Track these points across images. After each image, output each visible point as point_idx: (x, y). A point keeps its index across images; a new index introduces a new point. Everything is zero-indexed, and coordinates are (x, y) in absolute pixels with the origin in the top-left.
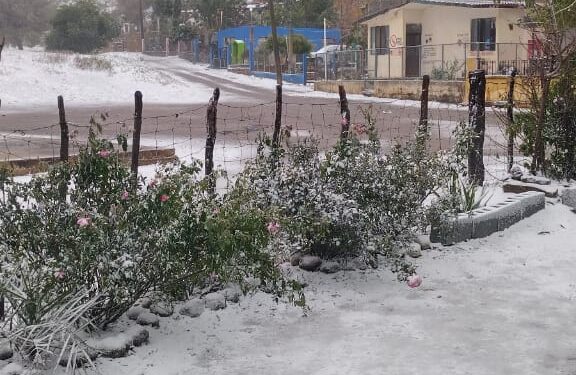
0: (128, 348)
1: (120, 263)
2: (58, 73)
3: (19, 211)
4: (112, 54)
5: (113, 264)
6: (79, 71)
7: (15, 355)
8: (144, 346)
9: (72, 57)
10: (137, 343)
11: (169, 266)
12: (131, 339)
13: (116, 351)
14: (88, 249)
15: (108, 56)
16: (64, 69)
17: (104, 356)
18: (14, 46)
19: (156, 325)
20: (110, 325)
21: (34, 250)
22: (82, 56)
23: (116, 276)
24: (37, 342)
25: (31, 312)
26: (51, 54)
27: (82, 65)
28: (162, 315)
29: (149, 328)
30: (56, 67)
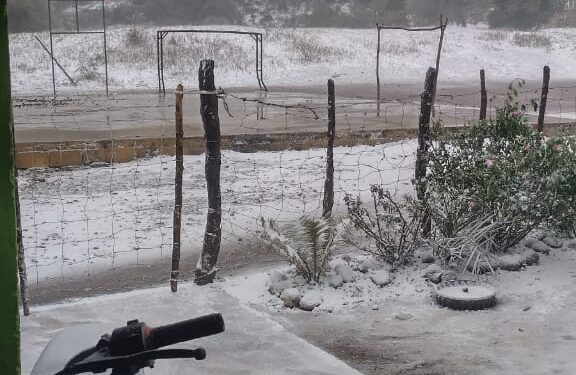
0: (521, 265)
1: (517, 198)
2: (496, 49)
3: (446, 155)
4: (552, 30)
5: (512, 198)
6: (517, 48)
7: (437, 261)
8: (534, 267)
9: (511, 35)
10: (529, 263)
11: (555, 203)
12: (524, 258)
13: (512, 266)
14: (493, 184)
15: (548, 32)
16: (503, 47)
17: (502, 268)
18: (458, 24)
19: (546, 252)
20: (510, 249)
21: (455, 187)
22: (521, 33)
23: (514, 207)
24: (452, 250)
25: (449, 229)
26: (490, 31)
27: (520, 41)
28: (553, 247)
29: (540, 254)
30: (495, 44)
